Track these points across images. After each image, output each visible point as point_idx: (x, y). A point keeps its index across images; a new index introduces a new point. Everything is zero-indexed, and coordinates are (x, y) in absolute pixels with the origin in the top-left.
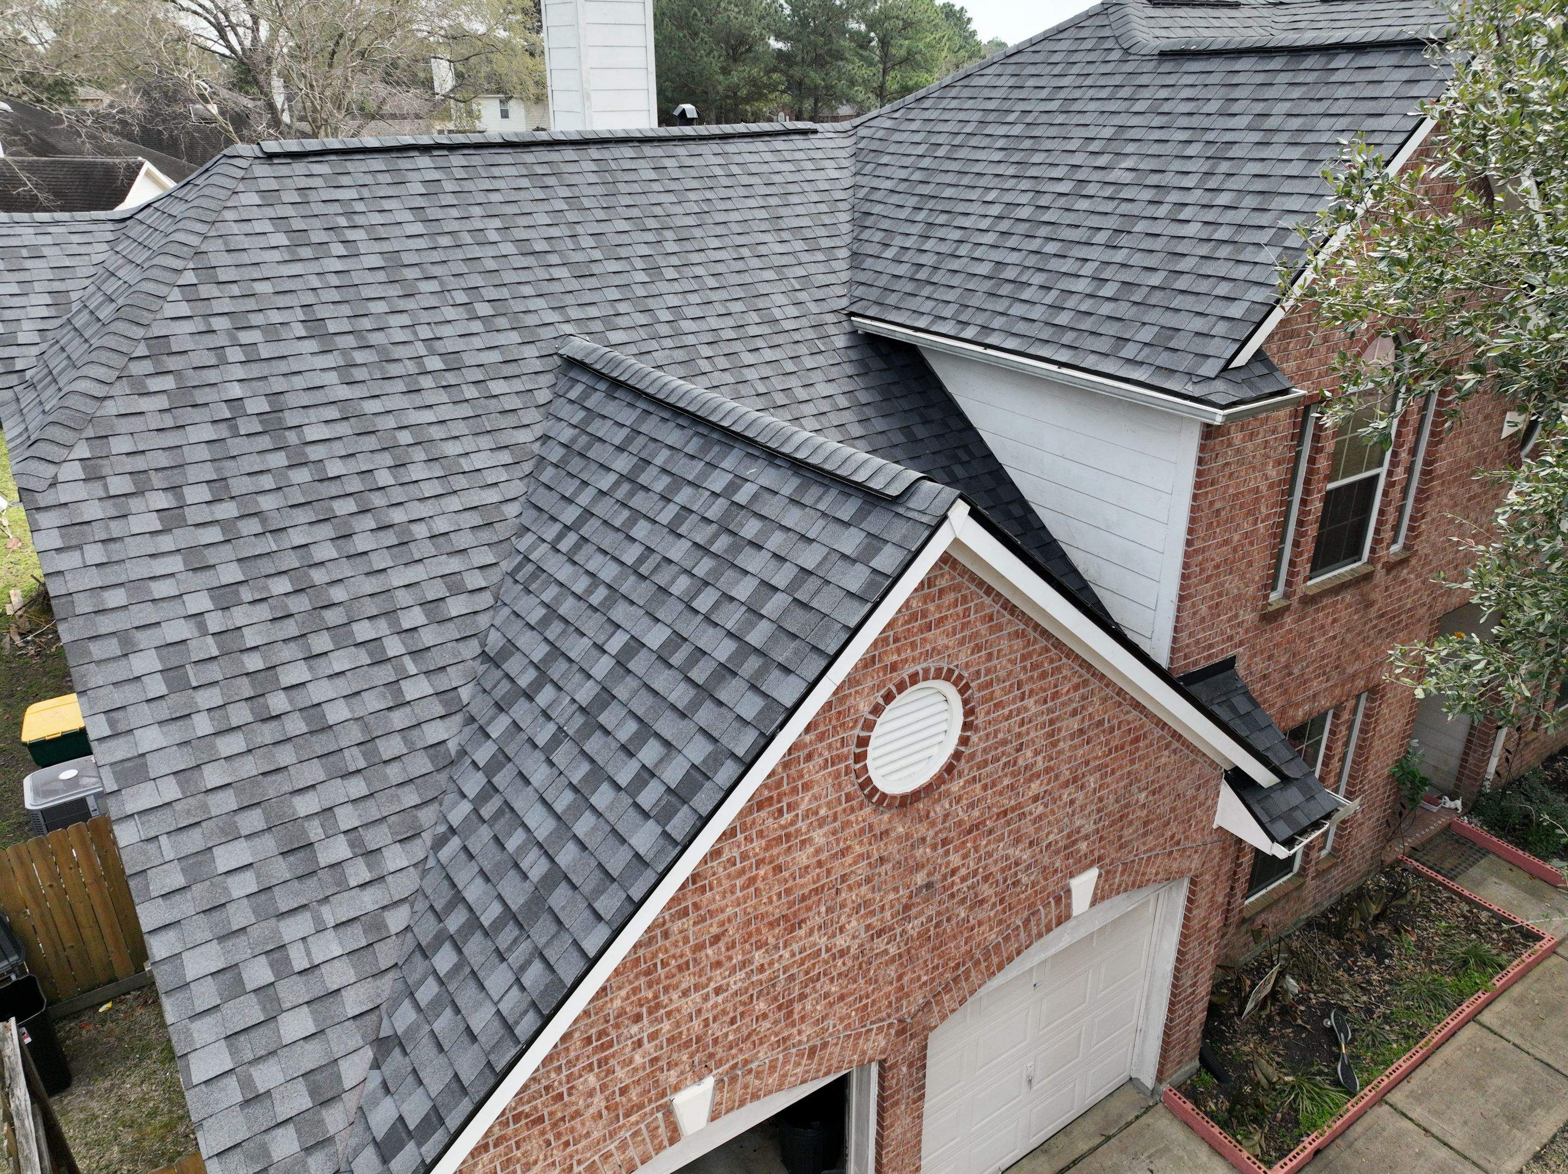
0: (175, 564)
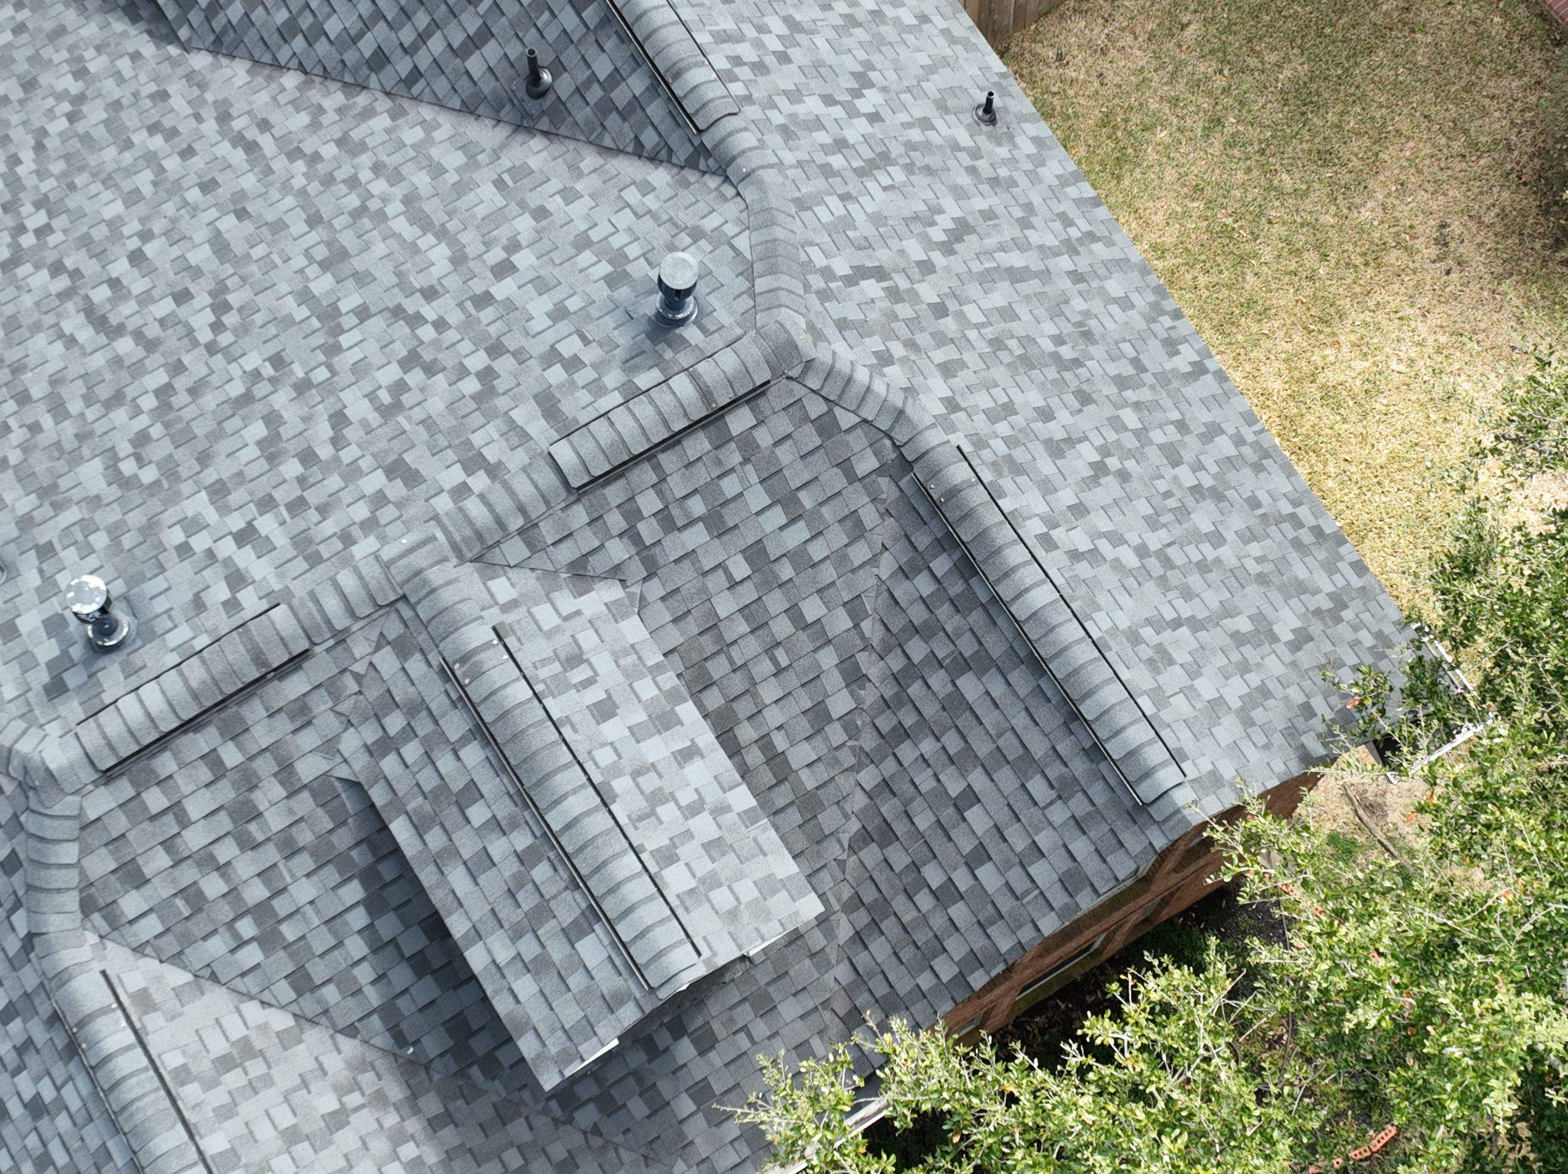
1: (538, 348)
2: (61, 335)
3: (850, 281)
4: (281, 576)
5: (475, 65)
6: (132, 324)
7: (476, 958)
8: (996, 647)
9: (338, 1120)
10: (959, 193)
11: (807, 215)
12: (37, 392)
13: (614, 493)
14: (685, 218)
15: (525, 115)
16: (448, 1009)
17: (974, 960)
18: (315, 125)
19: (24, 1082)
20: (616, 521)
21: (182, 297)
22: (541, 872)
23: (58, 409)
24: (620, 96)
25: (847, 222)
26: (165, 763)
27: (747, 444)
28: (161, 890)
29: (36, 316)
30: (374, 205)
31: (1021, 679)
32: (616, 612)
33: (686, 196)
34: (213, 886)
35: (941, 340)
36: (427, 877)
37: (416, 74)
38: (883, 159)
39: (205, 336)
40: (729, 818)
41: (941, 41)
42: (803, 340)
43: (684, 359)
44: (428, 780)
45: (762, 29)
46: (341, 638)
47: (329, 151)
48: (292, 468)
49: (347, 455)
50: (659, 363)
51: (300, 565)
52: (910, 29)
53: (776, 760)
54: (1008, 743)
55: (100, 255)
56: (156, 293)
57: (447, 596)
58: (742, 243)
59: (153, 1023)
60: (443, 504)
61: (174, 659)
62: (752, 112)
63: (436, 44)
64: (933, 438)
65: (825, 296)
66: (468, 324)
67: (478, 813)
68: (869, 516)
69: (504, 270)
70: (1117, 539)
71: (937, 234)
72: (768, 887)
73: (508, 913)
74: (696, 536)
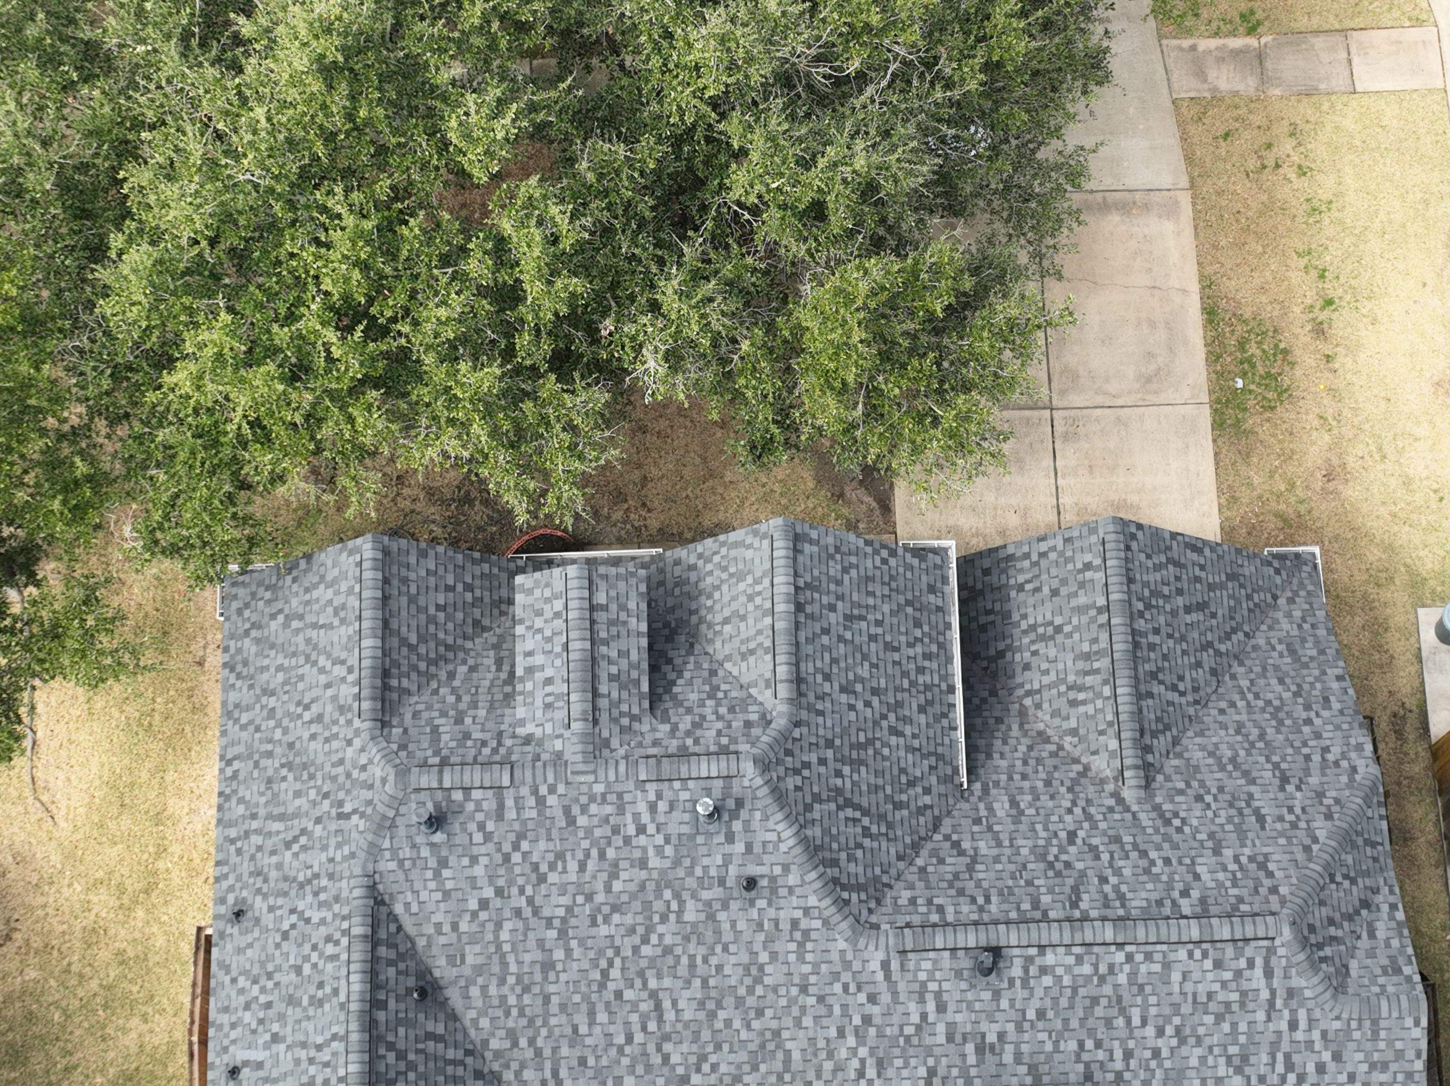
0: (1325, 735)
1: (490, 848)
2: (677, 1011)
3: (355, 811)
4: (635, 797)
5: (440, 1029)
6: (645, 995)
7: (644, 627)
8: (395, 642)
9: (726, 621)
10: (279, 866)
11: (353, 849)
12: (697, 983)
13: (497, 758)
14: (401, 876)
15: (434, 989)
16: (669, 645)
17: (474, 562)
18: (523, 1066)
19: (827, 687)
20: (502, 751)
21: (619, 995)
22: (603, 635)
23: (692, 966)
24: (392, 954)
25: (339, 846)
26: (713, 748)
27: (436, 753)
28: (741, 716)
29: (685, 1033)
30: (518, 990)
31: (394, 625)
32: (522, 722)
33: (395, 888)
34: (723, 710)
35: (334, 779)
36: (645, 665)
37: (468, 1053)
38: (302, 886)
39: (618, 962)
40: (527, 624)
41: (234, 966)
42: (391, 778)
43: (439, 795)
44: (625, 695)
45: (315, 966)
46: (626, 757)
47: (523, 1042)
48: (611, 853)
49: (585, 844)
50: (450, 801)
51: (627, 798)
52: (245, 973)
53: (499, 663)
54: (413, 611)
55: (645, 1054)
56: (628, 1007)
57: (579, 748)
58: (387, 844)
59: (768, 675)
60: (561, 789)
61: (691, 784)
62: (346, 911)
63: (451, 1054)
64: (368, 724)
65: (370, 803)
66: (511, 882)
67: (614, 670)
68: (408, 716)
69: (484, 904)
70: (322, 670)
71: (303, 840)
72: (530, 592)
73: (624, 633)
74: (476, 735)
